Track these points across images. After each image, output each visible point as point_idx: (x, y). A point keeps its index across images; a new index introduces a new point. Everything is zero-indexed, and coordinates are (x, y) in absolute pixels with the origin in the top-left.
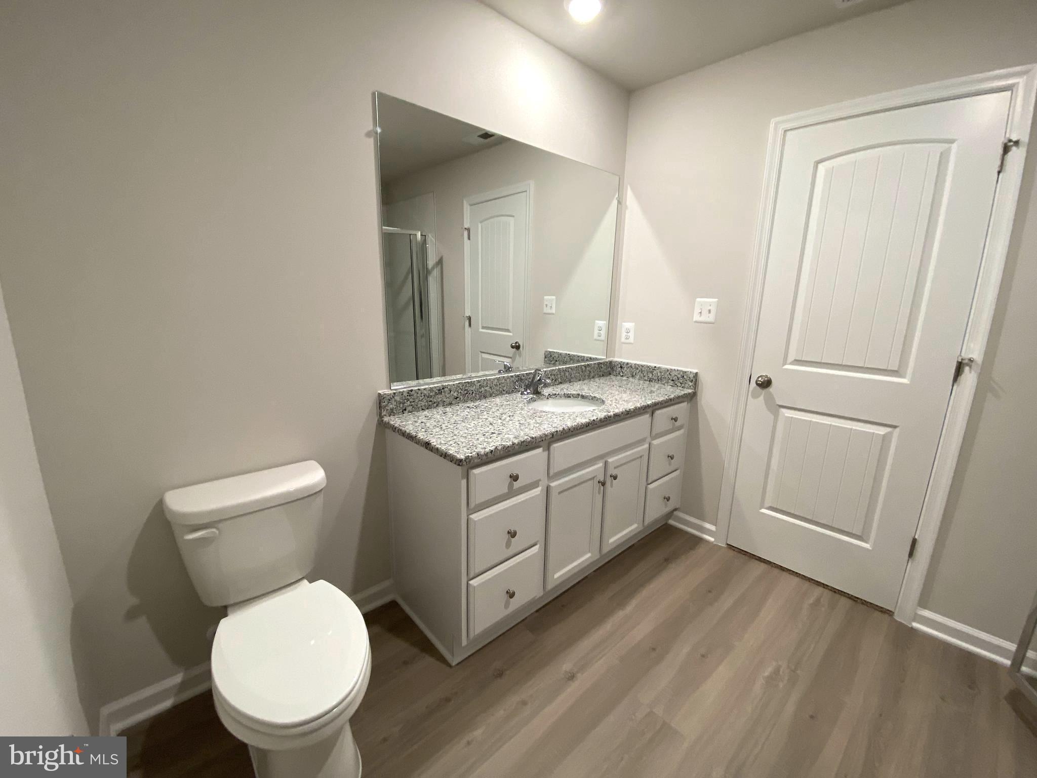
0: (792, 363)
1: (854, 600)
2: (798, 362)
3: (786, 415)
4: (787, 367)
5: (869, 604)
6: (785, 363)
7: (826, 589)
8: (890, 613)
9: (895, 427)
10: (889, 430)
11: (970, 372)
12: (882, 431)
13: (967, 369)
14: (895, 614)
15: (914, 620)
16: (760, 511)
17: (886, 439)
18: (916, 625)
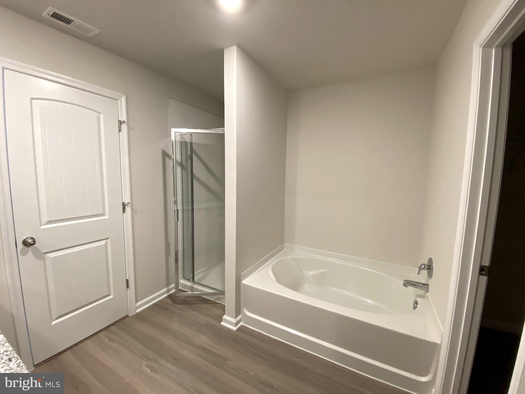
0: (45, 225)
1: (114, 325)
2: (49, 222)
3: (51, 257)
4: (43, 227)
5: (120, 320)
6: (41, 226)
7: (101, 331)
8: (127, 316)
9: (108, 238)
10: (105, 241)
11: (128, 208)
12: (103, 242)
13: (126, 206)
14: (129, 315)
15: (136, 310)
16: (52, 325)
17: (106, 245)
18: (138, 311)
